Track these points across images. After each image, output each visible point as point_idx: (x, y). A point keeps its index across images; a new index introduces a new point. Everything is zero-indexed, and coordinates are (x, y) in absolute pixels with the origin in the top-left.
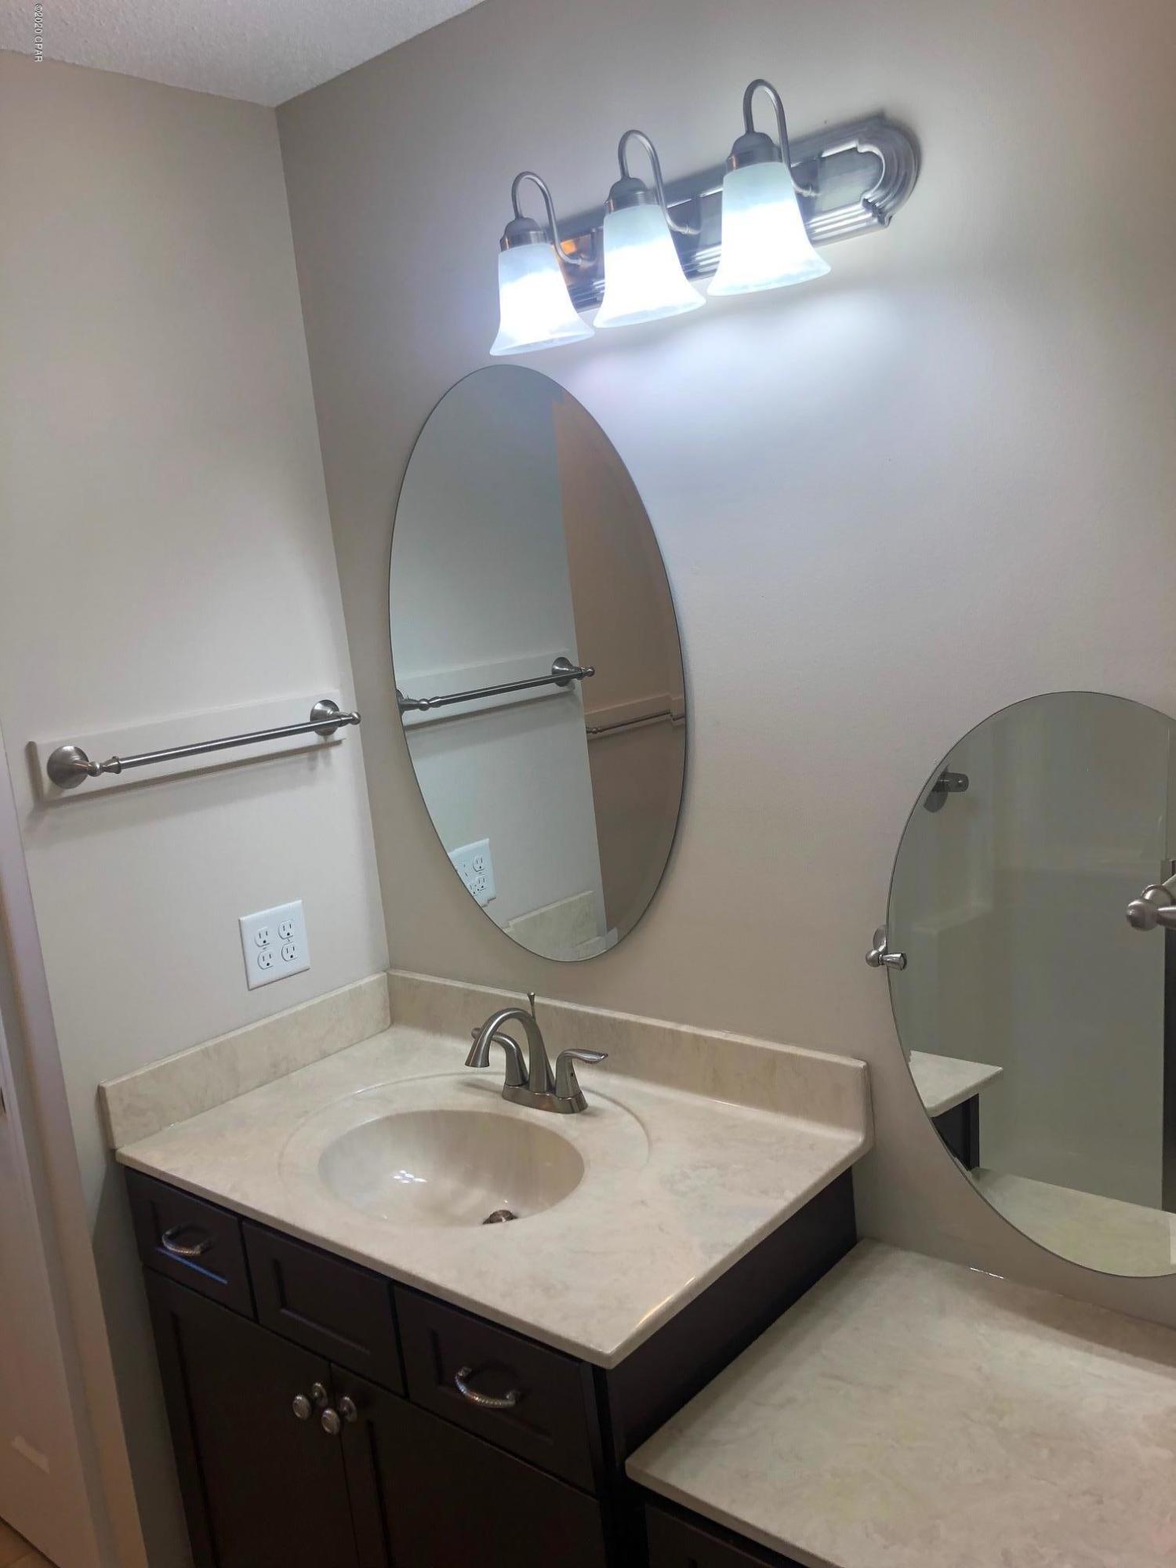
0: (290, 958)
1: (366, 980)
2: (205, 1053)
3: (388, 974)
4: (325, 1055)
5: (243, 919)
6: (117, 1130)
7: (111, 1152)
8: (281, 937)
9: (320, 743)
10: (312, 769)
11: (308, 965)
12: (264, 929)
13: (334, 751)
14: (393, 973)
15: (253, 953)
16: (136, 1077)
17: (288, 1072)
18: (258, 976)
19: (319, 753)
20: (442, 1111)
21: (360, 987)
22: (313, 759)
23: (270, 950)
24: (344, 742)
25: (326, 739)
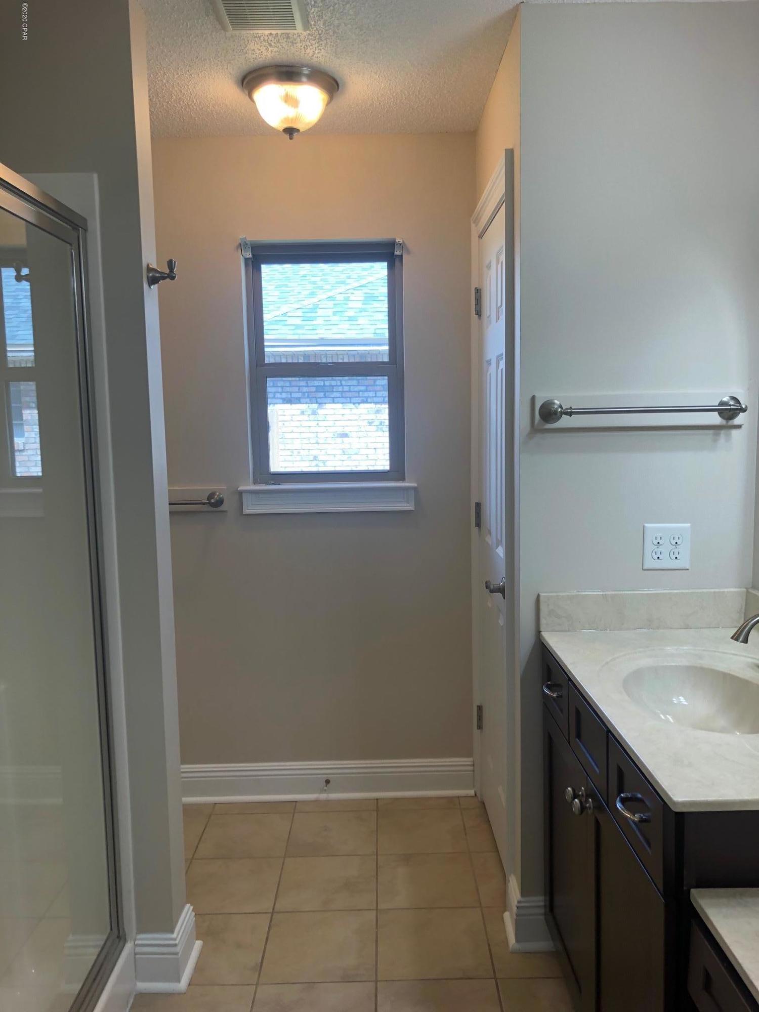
0: (675, 559)
1: (732, 590)
2: (605, 596)
3: (748, 592)
4: (687, 627)
5: (646, 525)
6: (543, 621)
7: (538, 633)
8: (671, 544)
9: (722, 424)
10: (715, 441)
11: (688, 566)
12: (660, 534)
13: (734, 432)
14: (751, 591)
15: (649, 547)
16: (559, 595)
17: (658, 628)
18: (650, 563)
19: (723, 432)
20: (729, 674)
21: (723, 592)
22: (718, 435)
23: (661, 549)
24: (743, 426)
25: (727, 422)
